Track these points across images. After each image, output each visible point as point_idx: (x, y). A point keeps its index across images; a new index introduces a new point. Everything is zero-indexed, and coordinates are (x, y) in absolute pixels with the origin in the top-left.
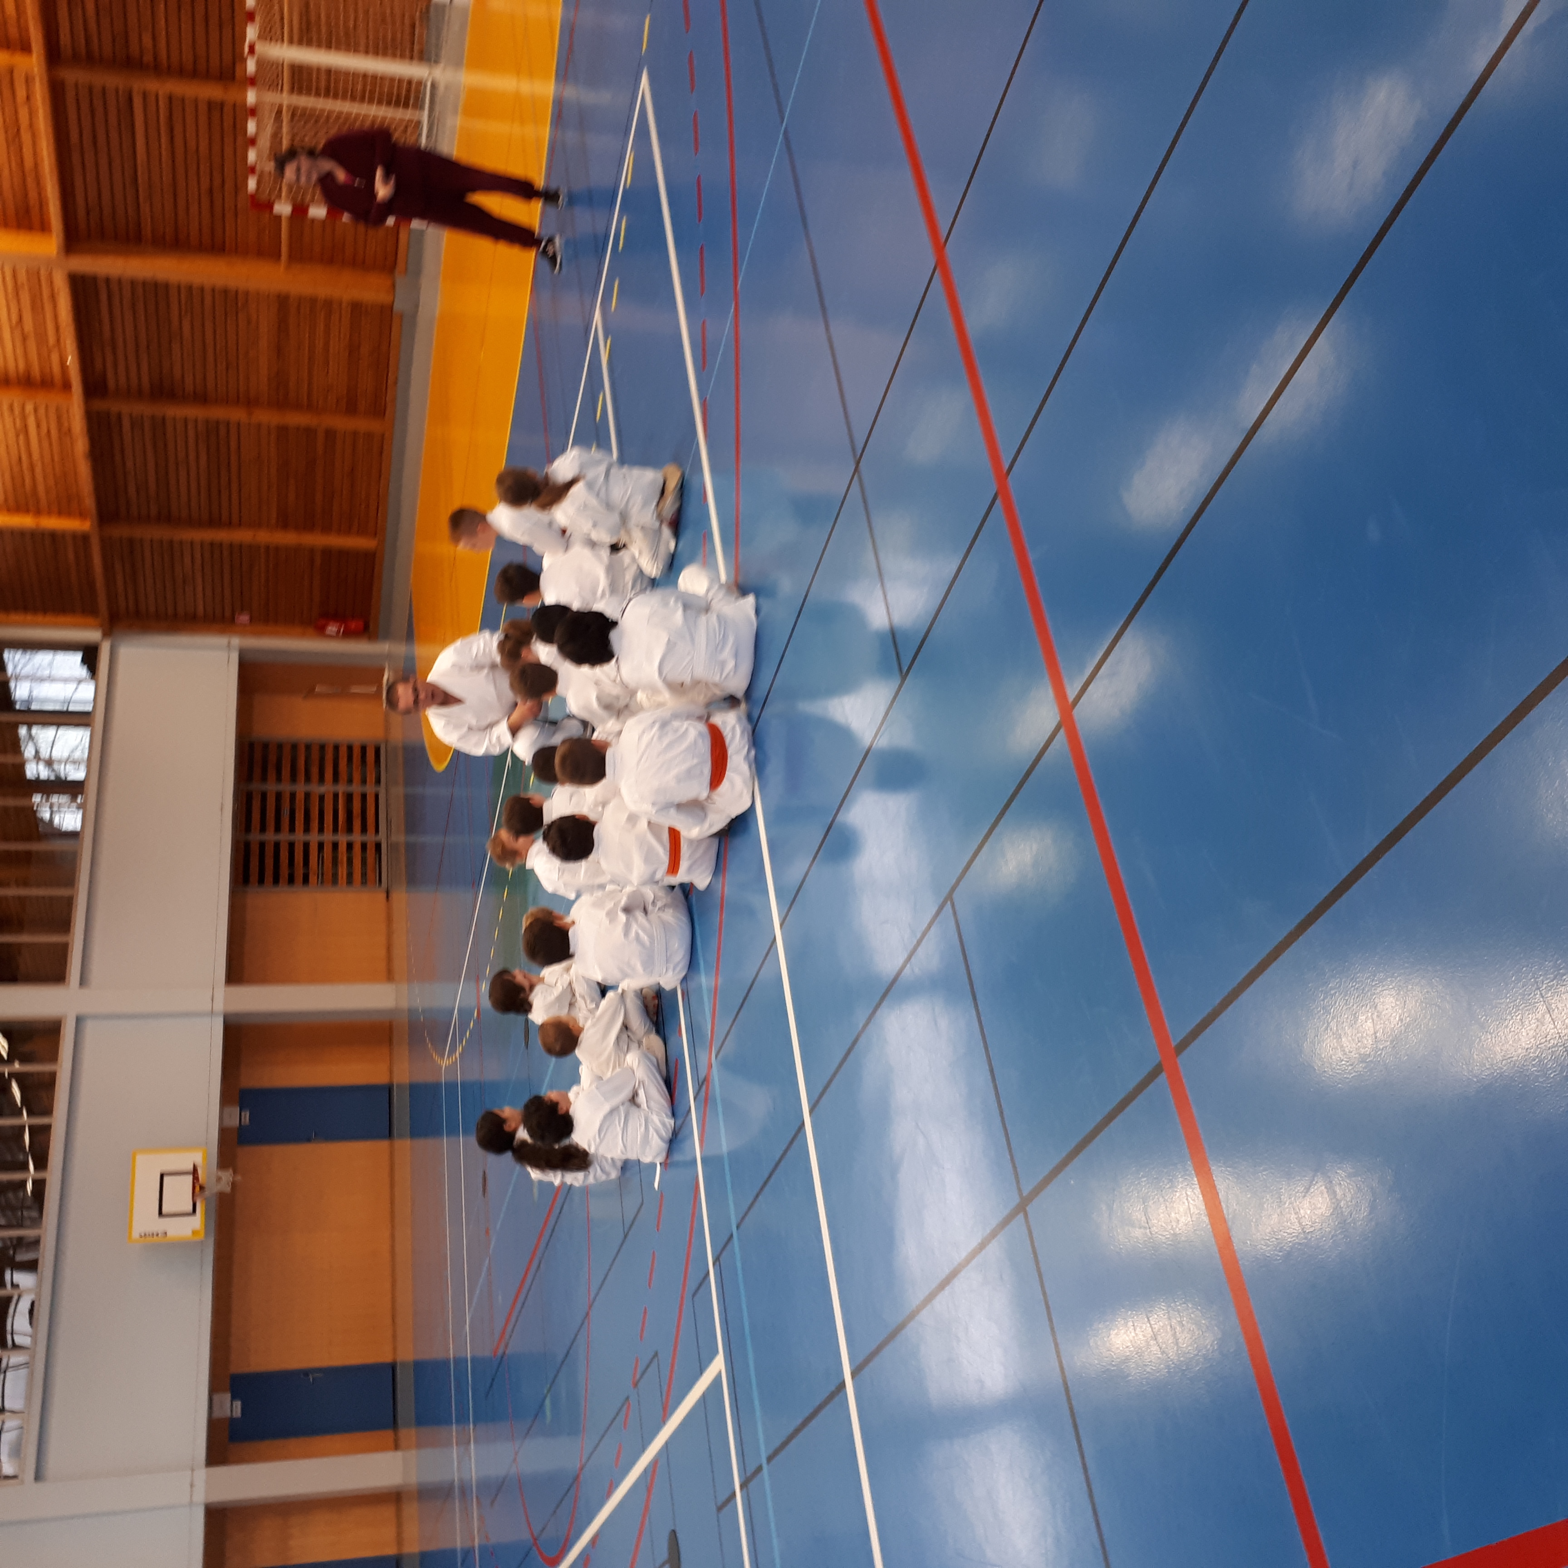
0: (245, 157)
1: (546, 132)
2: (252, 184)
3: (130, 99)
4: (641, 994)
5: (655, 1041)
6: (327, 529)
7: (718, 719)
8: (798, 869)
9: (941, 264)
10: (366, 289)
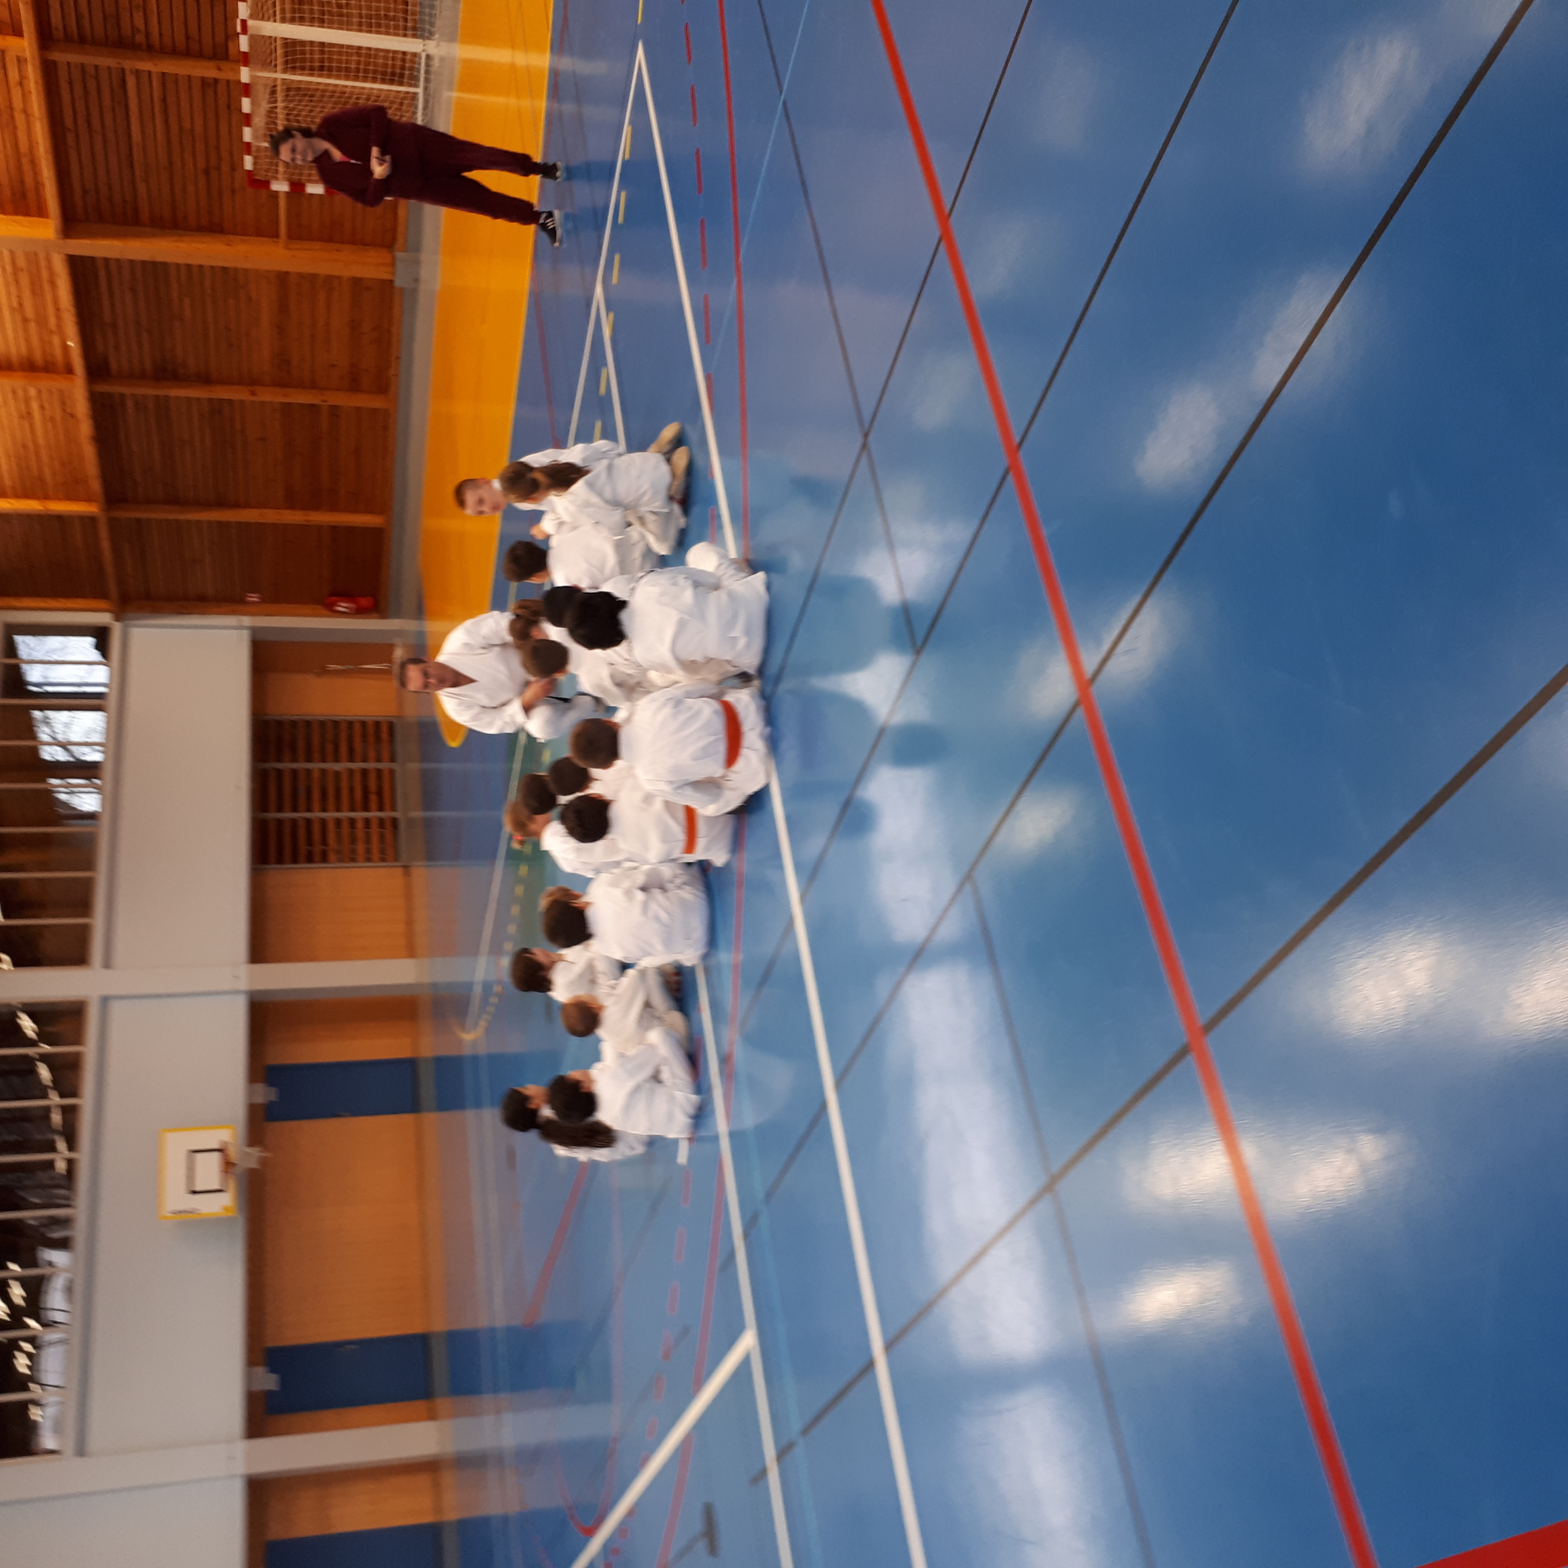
0: (240, 135)
1: (542, 104)
2: (248, 162)
3: (124, 81)
4: (662, 972)
5: (676, 1017)
6: (334, 508)
7: (731, 697)
8: (815, 845)
9: (946, 236)
10: (366, 266)
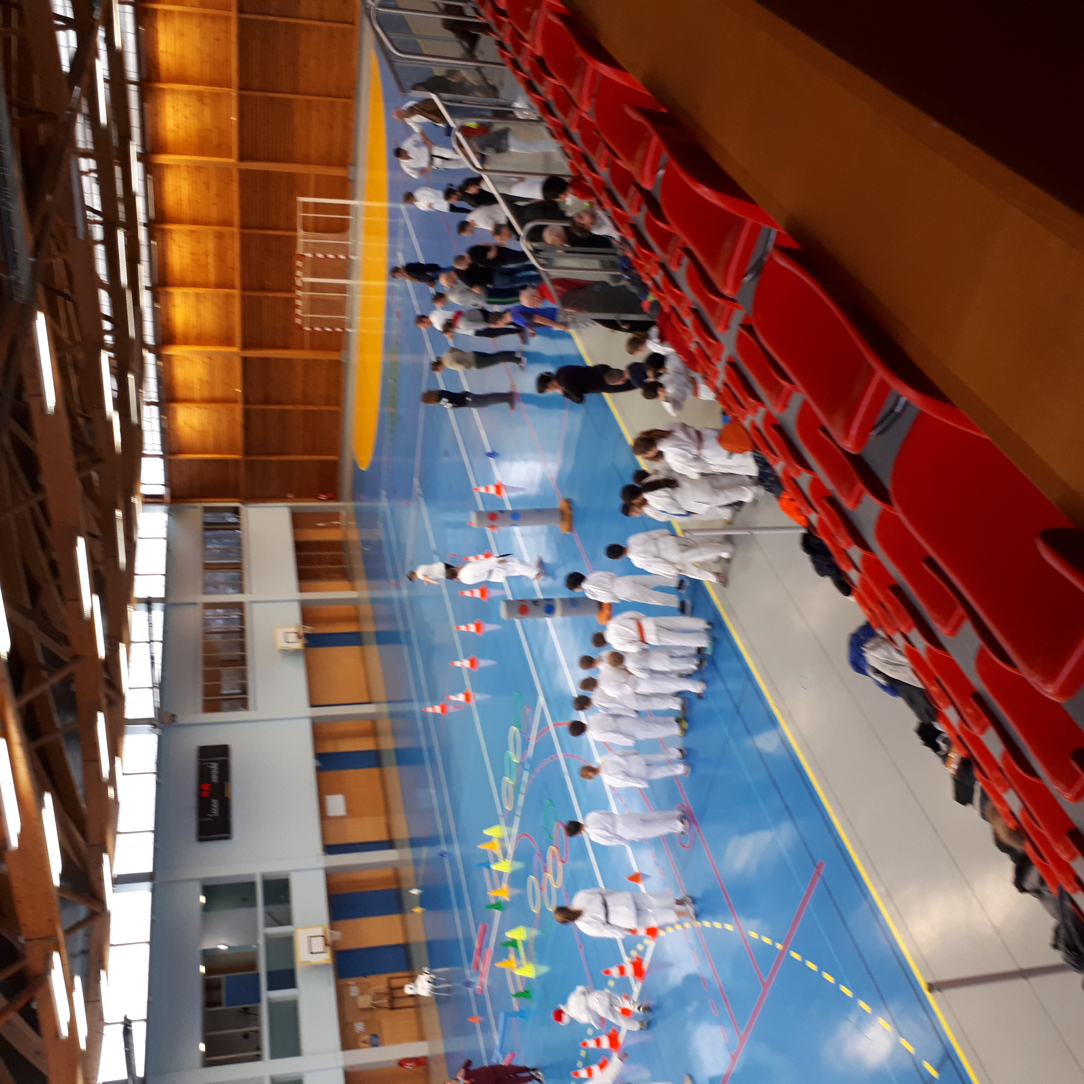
2: (297, 321)
10: (332, 356)
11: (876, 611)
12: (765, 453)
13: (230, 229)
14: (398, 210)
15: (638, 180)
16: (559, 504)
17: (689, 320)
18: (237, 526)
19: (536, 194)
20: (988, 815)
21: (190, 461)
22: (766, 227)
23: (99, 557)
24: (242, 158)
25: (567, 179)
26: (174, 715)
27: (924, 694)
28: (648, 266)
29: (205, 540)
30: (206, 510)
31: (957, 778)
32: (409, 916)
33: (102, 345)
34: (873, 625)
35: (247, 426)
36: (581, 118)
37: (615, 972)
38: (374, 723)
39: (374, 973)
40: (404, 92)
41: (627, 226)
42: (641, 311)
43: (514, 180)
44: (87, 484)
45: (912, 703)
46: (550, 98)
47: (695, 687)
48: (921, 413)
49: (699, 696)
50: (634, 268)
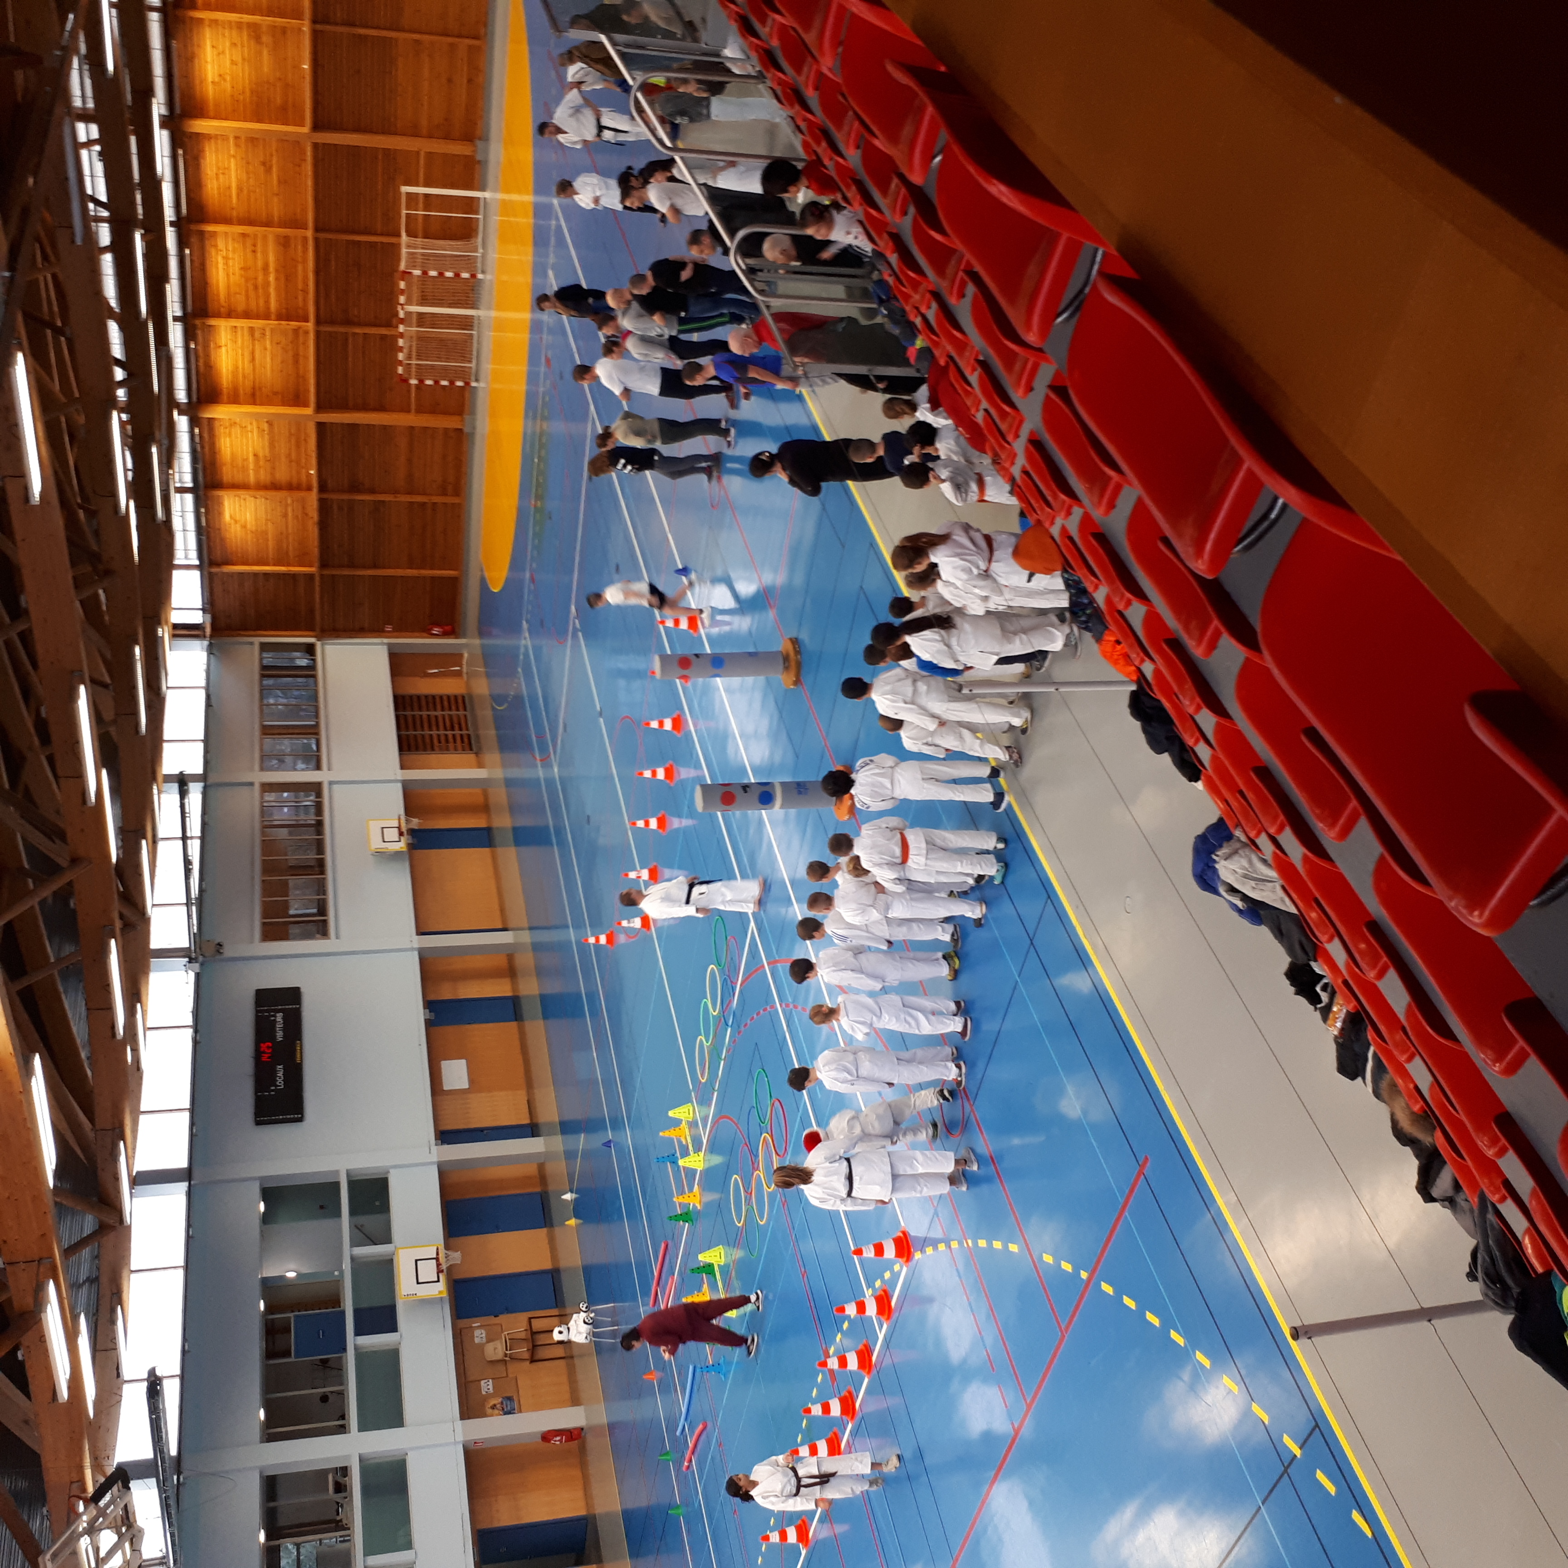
0: (397, 358)
2: (400, 370)
10: (451, 423)
11: (1234, 804)
12: (1081, 574)
13: (300, 232)
14: (550, 206)
15: (904, 170)
16: (781, 645)
17: (974, 378)
18: (310, 672)
19: (754, 186)
20: (1385, 1094)
21: (241, 574)
22: (1089, 245)
23: (109, 715)
24: (317, 127)
25: (800, 166)
26: (220, 945)
27: (1299, 921)
28: (917, 297)
29: (264, 692)
30: (264, 647)
31: (1340, 1041)
32: (558, 1230)
33: (112, 403)
34: (1229, 823)
35: (324, 524)
36: (820, 74)
37: (851, 1310)
38: (510, 958)
39: (508, 1310)
40: (560, 31)
41: (885, 236)
42: (906, 363)
43: (722, 164)
44: (90, 606)
45: (1280, 934)
46: (775, 43)
47: (972, 911)
48: (1305, 521)
49: (978, 923)
50: (895, 298)
